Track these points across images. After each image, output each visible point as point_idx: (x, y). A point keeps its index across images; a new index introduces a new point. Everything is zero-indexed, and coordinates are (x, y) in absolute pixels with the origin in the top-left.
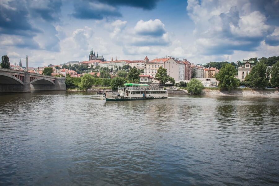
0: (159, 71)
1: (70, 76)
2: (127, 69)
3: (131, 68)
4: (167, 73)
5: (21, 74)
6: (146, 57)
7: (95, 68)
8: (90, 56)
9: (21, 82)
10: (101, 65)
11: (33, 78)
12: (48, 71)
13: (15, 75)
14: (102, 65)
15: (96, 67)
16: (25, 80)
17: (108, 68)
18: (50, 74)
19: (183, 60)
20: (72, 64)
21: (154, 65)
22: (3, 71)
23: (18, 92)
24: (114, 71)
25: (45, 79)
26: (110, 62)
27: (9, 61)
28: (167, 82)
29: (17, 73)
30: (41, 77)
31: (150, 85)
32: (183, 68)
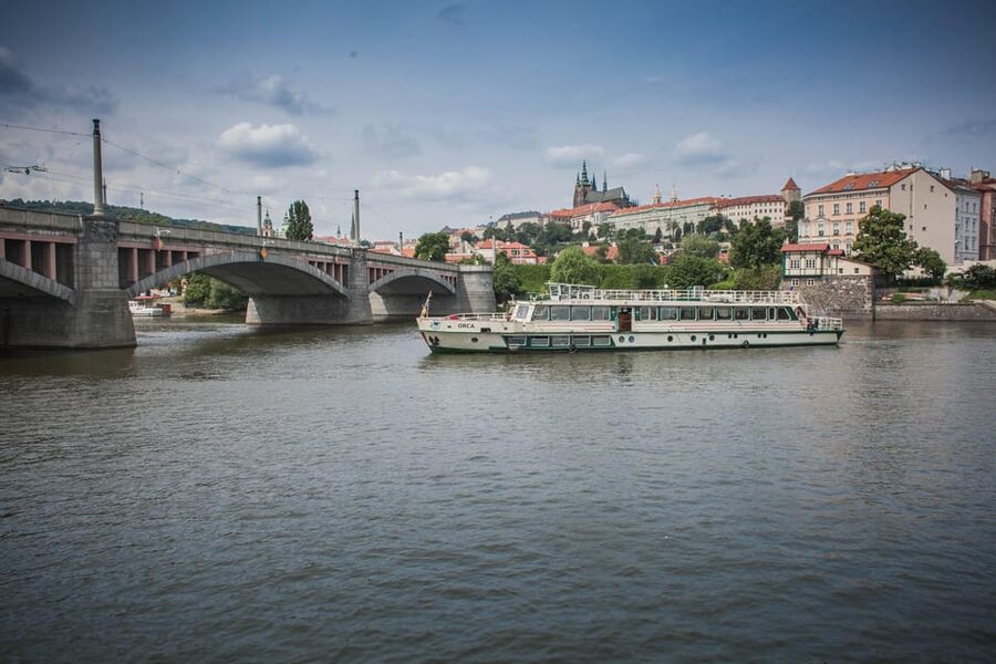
0: (866, 225)
1: (508, 261)
2: (717, 229)
3: (729, 224)
4: (906, 229)
5: (337, 258)
6: (791, 180)
7: (596, 232)
8: (576, 191)
9: (339, 285)
10: (617, 219)
11: (378, 270)
12: (435, 246)
13: (319, 263)
14: (623, 221)
15: (600, 230)
16: (353, 279)
17: (643, 231)
18: (438, 258)
19: (968, 177)
20: (516, 223)
21: (843, 203)
22: (277, 249)
23: (330, 322)
24: (667, 240)
25: (423, 273)
26: (649, 207)
27: (310, 219)
28: (905, 272)
29: (325, 254)
30: (407, 265)
31: (833, 287)
32: (971, 210)
